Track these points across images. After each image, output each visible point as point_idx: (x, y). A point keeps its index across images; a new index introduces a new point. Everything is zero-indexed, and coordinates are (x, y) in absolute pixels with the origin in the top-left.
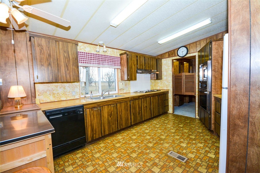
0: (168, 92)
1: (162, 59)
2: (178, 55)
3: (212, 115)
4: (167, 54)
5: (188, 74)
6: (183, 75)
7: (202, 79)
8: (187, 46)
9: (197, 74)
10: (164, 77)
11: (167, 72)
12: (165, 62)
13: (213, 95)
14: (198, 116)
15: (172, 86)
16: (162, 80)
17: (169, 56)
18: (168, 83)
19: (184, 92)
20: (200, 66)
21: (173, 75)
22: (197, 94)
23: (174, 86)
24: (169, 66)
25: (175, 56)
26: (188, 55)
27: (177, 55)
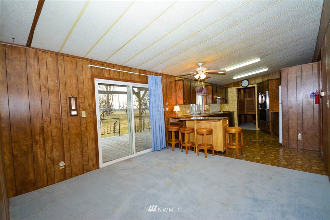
0: (234, 112)
1: (228, 88)
2: (242, 86)
3: (270, 123)
4: (233, 84)
5: (249, 99)
6: (245, 100)
7: (261, 102)
8: (248, 80)
9: (256, 99)
10: (230, 102)
11: (232, 97)
12: (231, 90)
13: (270, 111)
14: (258, 128)
15: (237, 108)
16: (228, 104)
17: (234, 86)
18: (233, 106)
19: (246, 112)
20: (260, 94)
21: (237, 101)
22: (257, 112)
23: (238, 108)
24: (234, 93)
25: (239, 86)
26: (249, 86)
27: (240, 85)
